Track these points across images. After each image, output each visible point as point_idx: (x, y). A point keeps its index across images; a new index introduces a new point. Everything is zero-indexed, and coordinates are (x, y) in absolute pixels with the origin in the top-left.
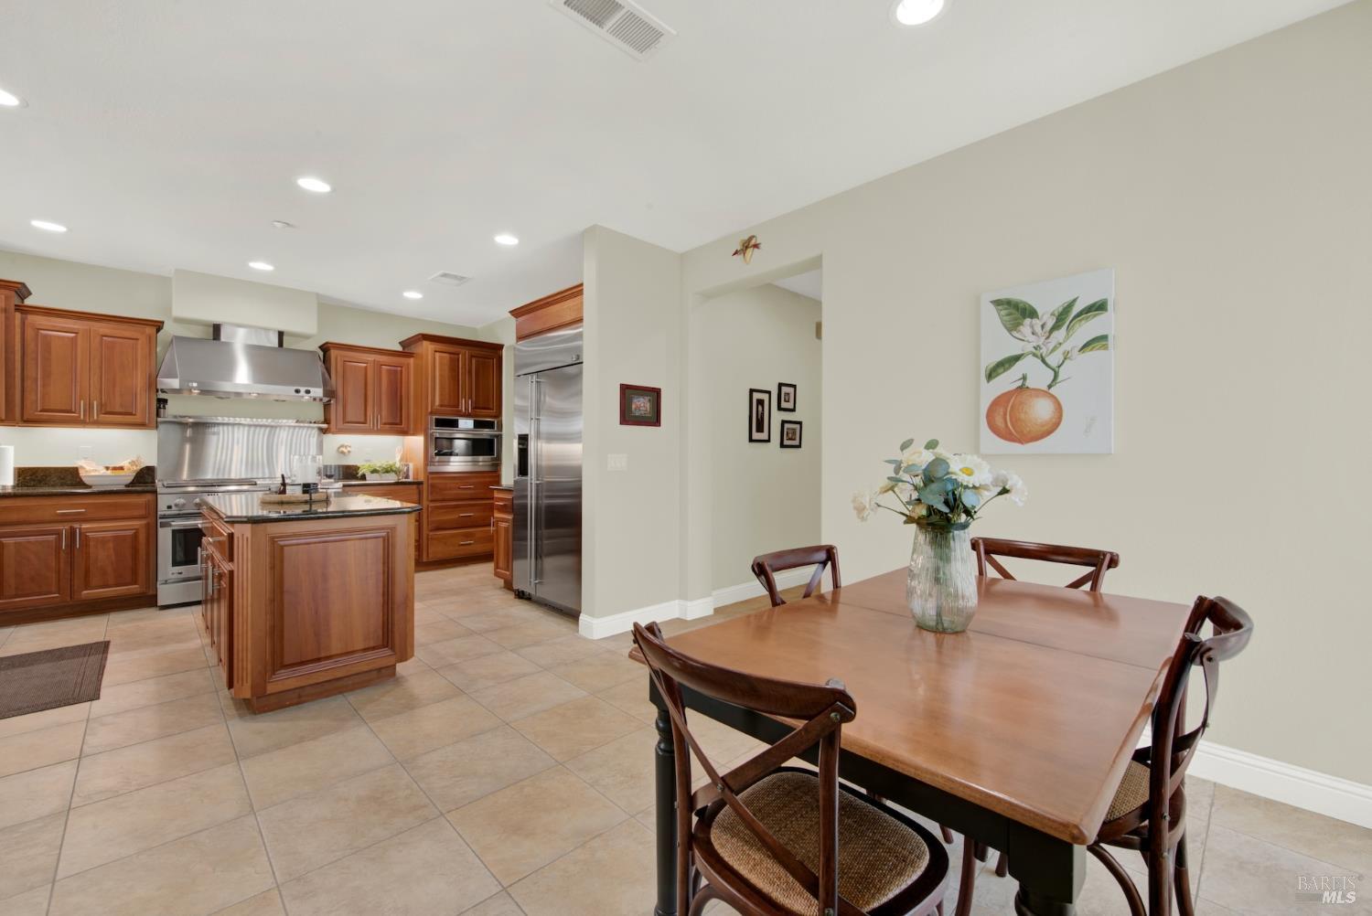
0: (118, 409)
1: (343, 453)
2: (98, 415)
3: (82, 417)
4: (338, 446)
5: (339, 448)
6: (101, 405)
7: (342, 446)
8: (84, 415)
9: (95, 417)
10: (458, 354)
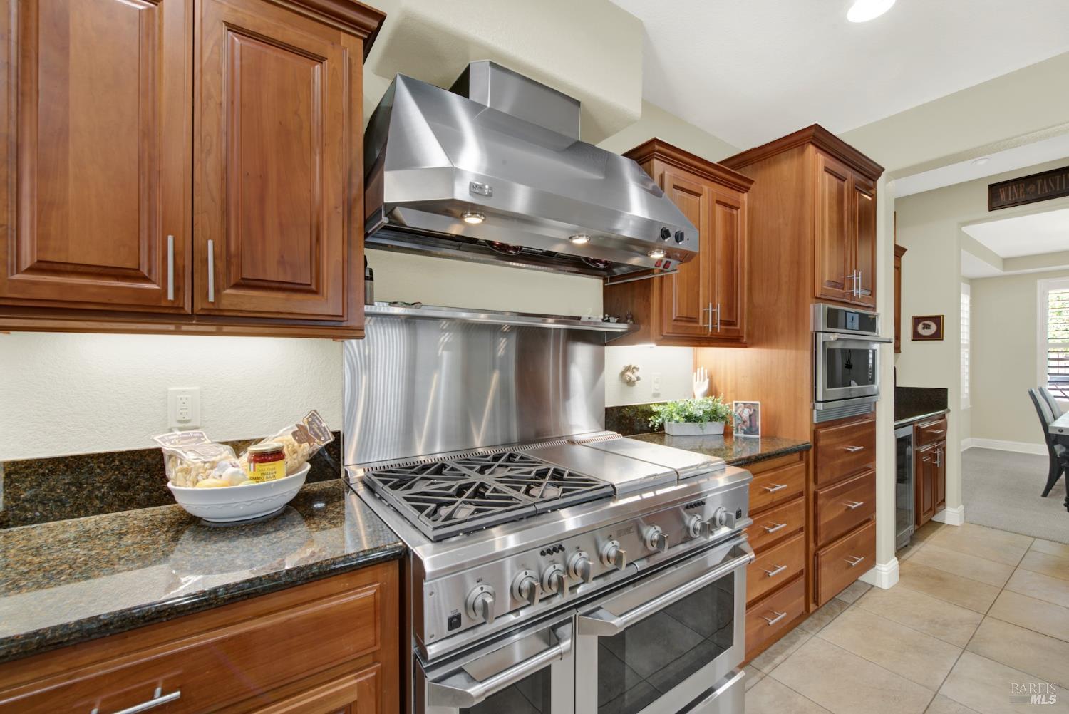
0: (273, 273)
1: (630, 383)
2: (217, 291)
3: (171, 296)
4: (621, 369)
5: (623, 374)
6: (227, 259)
7: (628, 369)
8: (177, 290)
9: (211, 299)
10: (844, 181)
